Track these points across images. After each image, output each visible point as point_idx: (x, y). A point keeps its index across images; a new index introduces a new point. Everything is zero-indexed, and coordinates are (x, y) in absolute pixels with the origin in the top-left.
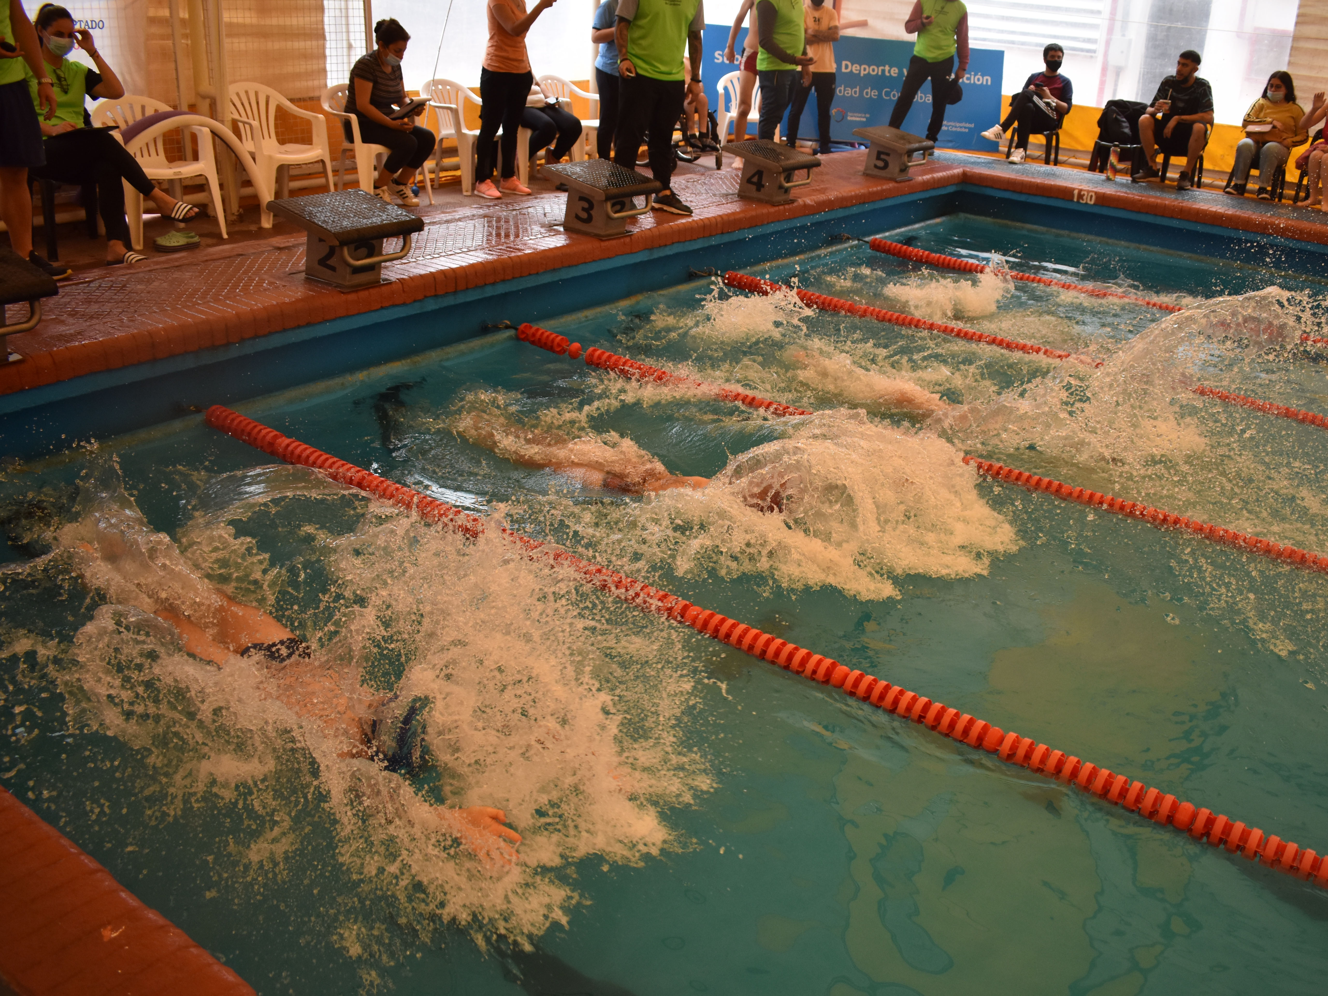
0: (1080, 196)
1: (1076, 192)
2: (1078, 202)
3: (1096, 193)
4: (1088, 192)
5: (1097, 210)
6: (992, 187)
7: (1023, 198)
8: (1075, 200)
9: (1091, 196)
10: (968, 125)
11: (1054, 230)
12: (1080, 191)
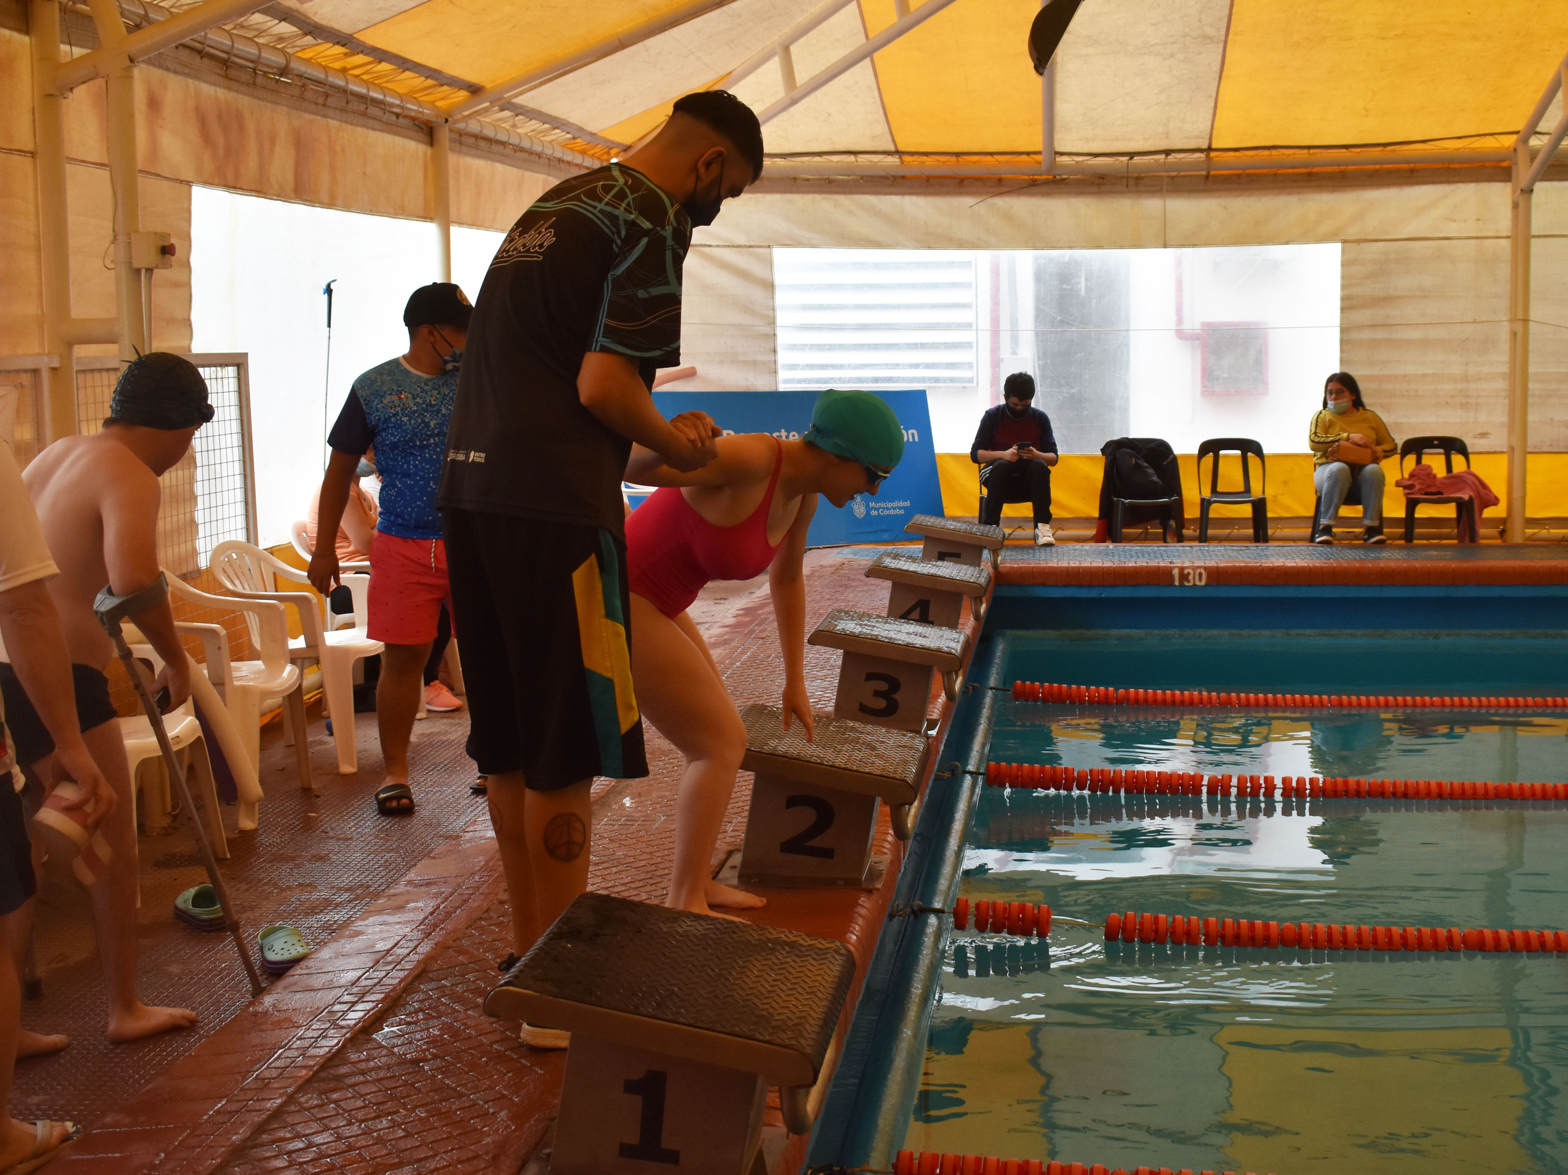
0: (1184, 577)
1: (1176, 572)
2: (1181, 585)
3: (1205, 568)
4: (1194, 568)
5: (1213, 592)
6: (1044, 585)
7: (1093, 593)
8: (1177, 583)
9: (1200, 574)
10: (902, 504)
11: (1156, 632)
12: (1182, 569)
